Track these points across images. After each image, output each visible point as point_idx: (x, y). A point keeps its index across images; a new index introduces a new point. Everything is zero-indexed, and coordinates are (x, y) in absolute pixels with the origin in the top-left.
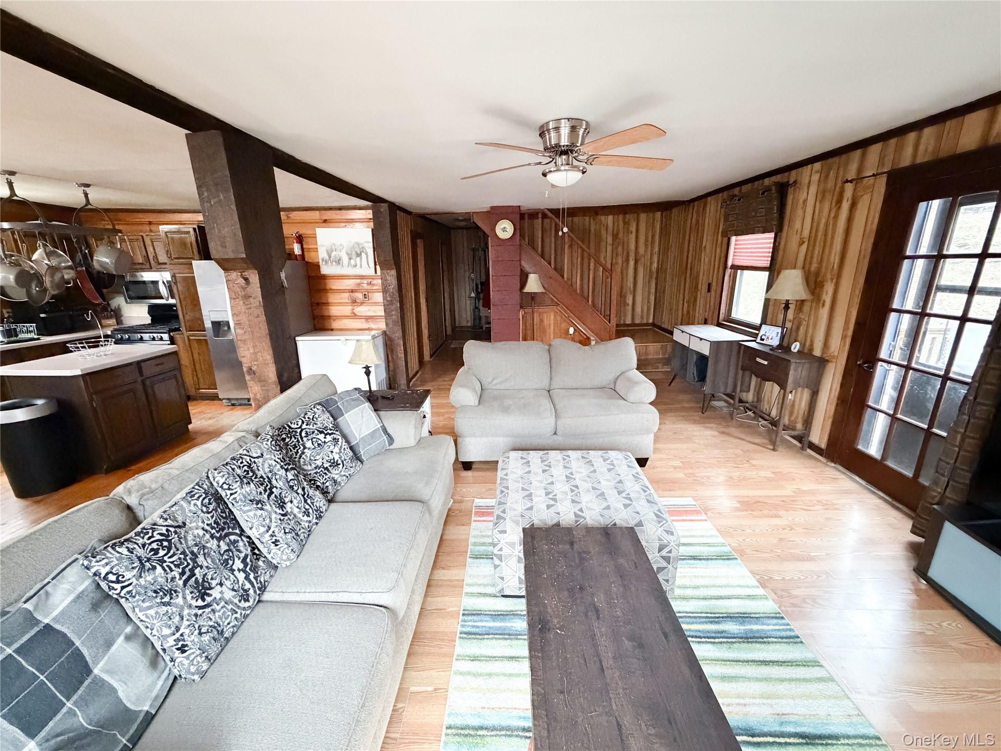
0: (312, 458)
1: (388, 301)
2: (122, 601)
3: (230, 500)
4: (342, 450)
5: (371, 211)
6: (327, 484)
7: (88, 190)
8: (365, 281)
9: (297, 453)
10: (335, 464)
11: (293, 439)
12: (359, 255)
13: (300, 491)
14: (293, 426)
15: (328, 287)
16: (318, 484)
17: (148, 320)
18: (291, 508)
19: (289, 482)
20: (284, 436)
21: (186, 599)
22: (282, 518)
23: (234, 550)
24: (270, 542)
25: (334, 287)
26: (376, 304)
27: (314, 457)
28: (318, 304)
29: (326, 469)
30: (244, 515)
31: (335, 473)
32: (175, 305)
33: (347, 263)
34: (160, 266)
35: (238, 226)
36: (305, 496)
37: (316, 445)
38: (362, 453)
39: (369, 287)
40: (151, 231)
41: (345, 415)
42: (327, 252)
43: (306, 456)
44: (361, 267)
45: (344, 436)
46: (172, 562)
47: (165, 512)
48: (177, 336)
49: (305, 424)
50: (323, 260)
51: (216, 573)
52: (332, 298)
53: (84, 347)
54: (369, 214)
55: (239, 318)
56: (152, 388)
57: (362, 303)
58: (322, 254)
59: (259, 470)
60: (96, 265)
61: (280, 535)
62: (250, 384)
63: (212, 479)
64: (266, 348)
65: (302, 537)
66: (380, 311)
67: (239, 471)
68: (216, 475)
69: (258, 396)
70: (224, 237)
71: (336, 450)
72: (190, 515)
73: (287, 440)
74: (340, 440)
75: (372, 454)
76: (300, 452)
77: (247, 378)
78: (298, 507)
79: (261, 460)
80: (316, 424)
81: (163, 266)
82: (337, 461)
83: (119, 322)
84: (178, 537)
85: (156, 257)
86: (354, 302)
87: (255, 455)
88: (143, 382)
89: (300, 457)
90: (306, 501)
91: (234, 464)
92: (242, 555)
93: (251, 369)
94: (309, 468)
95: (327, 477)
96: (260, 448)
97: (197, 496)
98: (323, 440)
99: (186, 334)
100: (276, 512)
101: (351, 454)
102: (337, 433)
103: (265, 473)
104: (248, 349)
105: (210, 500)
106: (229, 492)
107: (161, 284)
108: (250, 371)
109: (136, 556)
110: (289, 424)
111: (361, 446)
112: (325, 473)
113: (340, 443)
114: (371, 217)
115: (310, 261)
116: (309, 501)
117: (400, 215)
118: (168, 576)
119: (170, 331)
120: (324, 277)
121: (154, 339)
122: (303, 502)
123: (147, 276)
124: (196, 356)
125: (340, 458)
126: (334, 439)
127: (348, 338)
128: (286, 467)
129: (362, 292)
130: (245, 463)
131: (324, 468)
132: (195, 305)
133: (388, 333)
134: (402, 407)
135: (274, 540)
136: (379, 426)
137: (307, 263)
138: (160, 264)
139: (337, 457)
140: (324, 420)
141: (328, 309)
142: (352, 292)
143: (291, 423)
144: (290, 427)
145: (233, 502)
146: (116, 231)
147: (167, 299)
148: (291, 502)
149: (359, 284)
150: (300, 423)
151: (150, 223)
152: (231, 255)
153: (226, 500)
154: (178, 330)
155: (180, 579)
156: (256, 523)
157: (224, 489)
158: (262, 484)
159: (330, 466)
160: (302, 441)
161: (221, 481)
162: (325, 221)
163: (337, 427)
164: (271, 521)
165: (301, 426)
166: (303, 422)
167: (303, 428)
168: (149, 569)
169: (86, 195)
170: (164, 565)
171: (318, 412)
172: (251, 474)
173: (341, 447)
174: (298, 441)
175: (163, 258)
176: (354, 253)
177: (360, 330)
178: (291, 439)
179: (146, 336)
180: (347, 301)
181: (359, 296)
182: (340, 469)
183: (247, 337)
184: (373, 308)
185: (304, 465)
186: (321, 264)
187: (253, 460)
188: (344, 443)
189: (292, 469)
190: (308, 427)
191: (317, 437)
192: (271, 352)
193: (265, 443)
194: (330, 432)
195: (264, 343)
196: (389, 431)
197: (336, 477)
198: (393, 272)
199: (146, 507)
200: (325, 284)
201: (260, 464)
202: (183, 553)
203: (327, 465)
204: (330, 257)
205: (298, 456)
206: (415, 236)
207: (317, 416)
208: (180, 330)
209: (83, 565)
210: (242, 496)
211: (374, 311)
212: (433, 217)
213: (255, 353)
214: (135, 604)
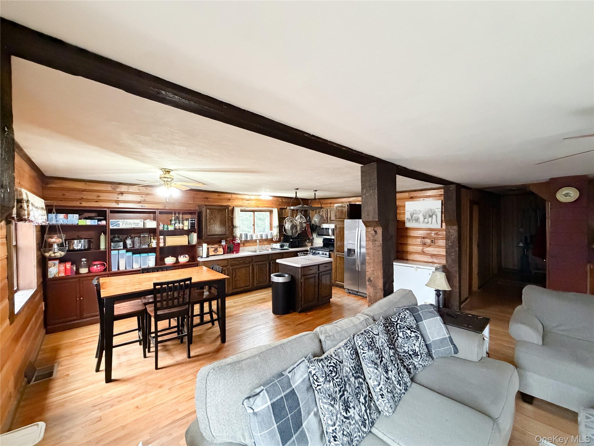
0: (402, 345)
1: (450, 246)
2: (316, 392)
3: (362, 356)
4: (421, 346)
5: (443, 190)
6: (410, 367)
7: (316, 192)
8: (433, 232)
9: (394, 338)
10: (416, 354)
11: (392, 328)
12: (431, 216)
13: (396, 365)
14: (392, 320)
15: (408, 235)
16: (405, 364)
17: (321, 245)
18: (391, 375)
19: (391, 357)
20: (387, 325)
21: (339, 406)
22: (387, 380)
23: (361, 389)
24: (379, 393)
25: (412, 235)
26: (439, 247)
27: (404, 344)
28: (401, 244)
29: (410, 355)
30: (368, 369)
31: (416, 361)
32: (333, 239)
33: (422, 221)
34: (331, 222)
35: (377, 205)
36: (399, 370)
37: (405, 336)
38: (433, 352)
39: (436, 236)
40: (330, 207)
41: (424, 321)
42: (411, 215)
43: (399, 341)
44: (431, 223)
45: (422, 336)
46: (337, 382)
47: (336, 351)
48: (332, 254)
49: (399, 320)
50: (407, 219)
51: (352, 399)
52: (410, 241)
53: (302, 255)
54: (441, 192)
55: (368, 251)
56: (321, 277)
57: (430, 246)
58: (407, 216)
59: (376, 343)
60: (313, 222)
61: (385, 392)
62: (368, 287)
63: (355, 341)
64: (380, 269)
65: (396, 399)
66: (443, 252)
67: (368, 340)
68: (358, 339)
69: (371, 295)
70: (369, 210)
71: (417, 344)
72: (345, 357)
73: (389, 328)
74: (420, 338)
75: (440, 356)
76: (395, 338)
77: (367, 283)
78: (394, 376)
79: (377, 337)
80: (406, 322)
81: (332, 222)
82: (418, 352)
83: (312, 245)
84: (340, 368)
85: (330, 218)
86: (424, 244)
87: (375, 333)
88: (319, 274)
89: (395, 341)
90: (399, 374)
91: (366, 335)
92: (364, 394)
93: (370, 279)
94: (400, 350)
95: (410, 361)
96: (378, 329)
97: (349, 347)
98: (410, 334)
99: (336, 253)
100: (384, 375)
101: (426, 350)
102: (418, 332)
103: (380, 346)
104: (370, 268)
105: (353, 352)
106: (362, 351)
107: (330, 229)
108: (370, 280)
109: (325, 371)
110: (391, 318)
111: (433, 346)
112: (409, 358)
113: (419, 340)
114: (442, 193)
115: (400, 220)
116: (400, 375)
117: (463, 190)
118: (334, 389)
119: (330, 251)
120: (407, 229)
121: (323, 254)
122: (397, 374)
123: (325, 226)
124: (338, 264)
125: (420, 351)
126: (416, 336)
127: (418, 266)
128: (389, 346)
129: (430, 239)
130: (371, 336)
131: (409, 354)
132: (342, 240)
133: (447, 267)
134: (466, 327)
135: (381, 393)
136: (447, 336)
137: (398, 221)
138: (331, 221)
139: (417, 350)
140: (410, 320)
141: (407, 248)
142: (424, 238)
143: (392, 318)
144: (391, 320)
145: (364, 358)
146: (322, 208)
147: (331, 237)
148: (392, 371)
149: (429, 234)
150: (396, 319)
151: (331, 203)
152: (371, 220)
153: (360, 355)
154: (332, 251)
155: (339, 394)
156: (373, 377)
157: (360, 348)
158: (378, 353)
159: (413, 354)
160: (397, 331)
161: (360, 343)
162: (411, 198)
163: (418, 327)
164: (381, 379)
165: (397, 321)
166: (398, 319)
167: (398, 322)
168: (328, 381)
169: (315, 194)
170: (334, 381)
171: (408, 315)
172: (373, 344)
173: (420, 343)
174: (395, 330)
175: (333, 218)
176: (428, 215)
177: (427, 262)
178: (391, 327)
179: (321, 252)
180: (419, 243)
181: (428, 241)
182: (419, 359)
183: (371, 261)
184: (437, 249)
185: (397, 348)
186: (406, 221)
187: (374, 335)
188: (422, 341)
189: (393, 348)
190: (401, 323)
191: (406, 331)
192: (382, 272)
193: (380, 327)
194: (414, 330)
195: (379, 266)
196: (455, 343)
197: (416, 363)
198: (456, 227)
199: (326, 344)
200: (407, 233)
201: (377, 340)
202: (341, 379)
203: (411, 353)
204: (412, 217)
205: (394, 340)
206: (473, 203)
207: (406, 317)
208: (333, 251)
209: (307, 365)
210: (368, 356)
211: (437, 251)
212: (487, 190)
213: (373, 271)
214: (321, 397)
